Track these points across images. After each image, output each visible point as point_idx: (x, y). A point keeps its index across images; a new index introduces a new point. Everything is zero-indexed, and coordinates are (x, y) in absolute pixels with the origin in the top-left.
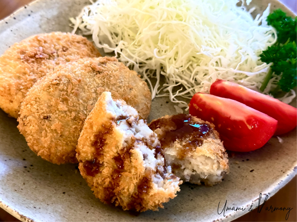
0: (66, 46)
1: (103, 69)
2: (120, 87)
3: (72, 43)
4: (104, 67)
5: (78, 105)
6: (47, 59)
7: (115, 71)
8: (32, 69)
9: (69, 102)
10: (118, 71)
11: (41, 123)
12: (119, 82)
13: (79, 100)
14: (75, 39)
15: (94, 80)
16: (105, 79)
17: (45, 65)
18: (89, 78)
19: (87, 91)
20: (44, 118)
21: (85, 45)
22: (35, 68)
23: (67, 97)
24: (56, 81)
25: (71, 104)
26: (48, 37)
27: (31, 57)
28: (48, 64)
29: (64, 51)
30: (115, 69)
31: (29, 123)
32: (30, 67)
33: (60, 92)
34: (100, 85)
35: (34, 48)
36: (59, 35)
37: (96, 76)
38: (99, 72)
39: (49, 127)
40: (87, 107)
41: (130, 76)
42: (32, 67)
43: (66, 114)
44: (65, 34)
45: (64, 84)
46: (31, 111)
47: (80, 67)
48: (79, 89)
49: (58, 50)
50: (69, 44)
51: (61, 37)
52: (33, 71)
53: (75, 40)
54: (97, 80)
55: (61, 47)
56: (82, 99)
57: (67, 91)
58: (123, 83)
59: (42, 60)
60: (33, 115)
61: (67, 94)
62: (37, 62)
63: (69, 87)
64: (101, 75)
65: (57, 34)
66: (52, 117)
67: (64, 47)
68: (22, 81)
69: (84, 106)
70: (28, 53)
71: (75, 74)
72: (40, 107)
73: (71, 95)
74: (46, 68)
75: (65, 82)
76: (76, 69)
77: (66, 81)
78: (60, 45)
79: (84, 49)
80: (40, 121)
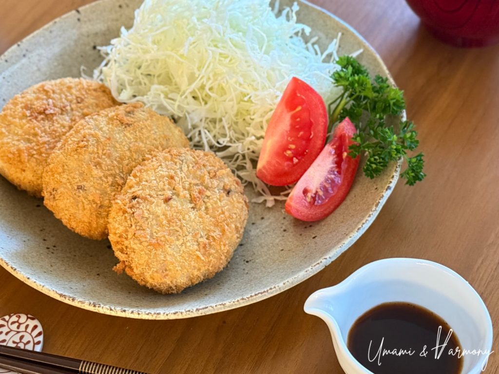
0: (81, 96)
1: (132, 120)
2: (155, 139)
3: (87, 91)
4: (133, 118)
5: (112, 168)
6: (59, 114)
7: (146, 120)
8: (43, 129)
9: (103, 165)
10: (149, 121)
11: (75, 194)
12: (153, 134)
13: (112, 162)
14: (91, 86)
15: (125, 135)
16: (137, 132)
17: (58, 123)
18: (118, 133)
19: (120, 149)
20: (78, 188)
21: (104, 94)
22: (47, 127)
23: (99, 160)
24: (84, 142)
25: (105, 168)
26: (56, 85)
27: (40, 113)
28: (62, 121)
29: (78, 103)
30: (146, 118)
31: (61, 196)
32: (41, 126)
33: (90, 155)
34: (132, 140)
35: (41, 101)
36: (70, 82)
37: (127, 130)
38: (129, 125)
39: (86, 198)
40: (122, 169)
41: (164, 124)
42: (43, 127)
43: (102, 180)
44: (77, 80)
45: (93, 145)
46: (61, 182)
47: (105, 122)
48: (110, 148)
49: (71, 102)
50: (84, 93)
51: (72, 85)
52: (45, 131)
53: (91, 88)
54: (128, 134)
55: (74, 97)
56: (115, 160)
57: (98, 153)
58: (158, 134)
59: (53, 117)
60: (64, 186)
61: (98, 157)
62: (48, 120)
63: (99, 148)
64: (132, 127)
65: (68, 80)
66: (86, 186)
67: (77, 97)
68: (34, 144)
69: (119, 168)
70: (35, 108)
71: (102, 131)
72: (71, 176)
73: (103, 157)
74: (61, 127)
75: (93, 143)
76: (101, 124)
77: (95, 141)
78: (73, 95)
79: (104, 98)
80: (74, 192)
